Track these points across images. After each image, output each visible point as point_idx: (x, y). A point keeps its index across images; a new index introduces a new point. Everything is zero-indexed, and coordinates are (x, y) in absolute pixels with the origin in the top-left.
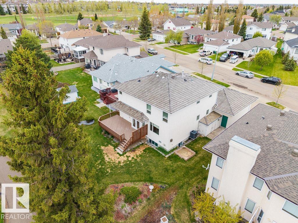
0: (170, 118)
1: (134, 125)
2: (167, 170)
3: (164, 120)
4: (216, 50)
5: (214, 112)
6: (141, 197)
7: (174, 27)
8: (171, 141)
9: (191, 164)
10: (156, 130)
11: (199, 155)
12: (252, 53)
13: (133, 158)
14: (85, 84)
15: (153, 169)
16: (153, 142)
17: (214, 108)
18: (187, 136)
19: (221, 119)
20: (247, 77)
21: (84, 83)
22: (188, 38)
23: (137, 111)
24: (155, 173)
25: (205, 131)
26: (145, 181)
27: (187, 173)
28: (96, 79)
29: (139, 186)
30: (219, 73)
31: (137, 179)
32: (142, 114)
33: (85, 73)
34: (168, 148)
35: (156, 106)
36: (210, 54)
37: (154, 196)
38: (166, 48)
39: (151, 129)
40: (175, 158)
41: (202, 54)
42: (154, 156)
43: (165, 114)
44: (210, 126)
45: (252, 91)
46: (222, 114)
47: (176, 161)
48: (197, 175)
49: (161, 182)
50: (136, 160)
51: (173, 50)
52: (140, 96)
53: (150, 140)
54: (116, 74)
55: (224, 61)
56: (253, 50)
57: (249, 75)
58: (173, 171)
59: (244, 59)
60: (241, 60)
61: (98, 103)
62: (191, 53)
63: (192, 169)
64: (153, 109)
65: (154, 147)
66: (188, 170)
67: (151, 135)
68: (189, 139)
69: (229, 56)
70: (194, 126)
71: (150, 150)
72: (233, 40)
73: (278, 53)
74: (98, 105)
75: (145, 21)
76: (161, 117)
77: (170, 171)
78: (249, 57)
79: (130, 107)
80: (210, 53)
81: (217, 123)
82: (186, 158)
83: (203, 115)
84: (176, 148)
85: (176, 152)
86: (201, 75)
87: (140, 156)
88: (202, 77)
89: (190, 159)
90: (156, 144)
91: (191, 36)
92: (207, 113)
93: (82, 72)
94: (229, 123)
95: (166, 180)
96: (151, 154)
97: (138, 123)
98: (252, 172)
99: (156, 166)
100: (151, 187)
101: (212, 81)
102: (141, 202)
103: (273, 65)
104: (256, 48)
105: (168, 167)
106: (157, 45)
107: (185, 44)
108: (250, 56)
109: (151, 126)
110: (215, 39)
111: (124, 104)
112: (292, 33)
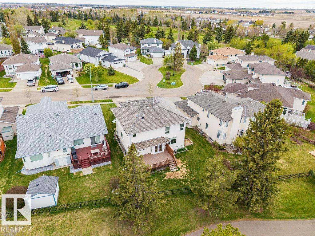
1: (156, 151)
3: (181, 129)
4: (37, 75)
10: (173, 141)
20: (105, 89)
23: (157, 139)
28: (36, 158)
34: (183, 146)
43: (181, 126)
45: (126, 97)
55: (64, 83)
61: (80, 172)
90: (174, 151)
101: (95, 102)
110: (21, 65)
111: (141, 143)
112: (63, 43)
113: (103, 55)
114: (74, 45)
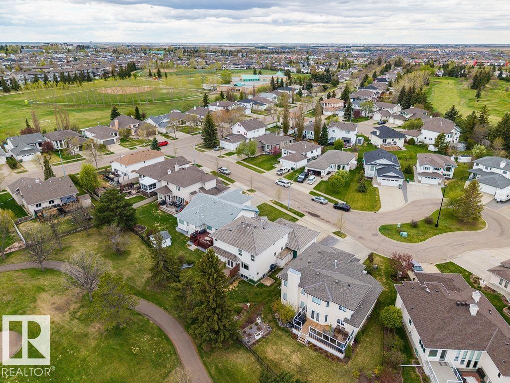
0: (256, 258)
1: (229, 265)
2: (256, 294)
3: (252, 260)
4: (294, 167)
5: (287, 248)
6: (243, 311)
7: (246, 132)
8: (258, 274)
9: (272, 288)
10: (246, 267)
11: (277, 282)
12: (331, 170)
13: (232, 289)
14: (168, 225)
15: (247, 294)
16: (244, 276)
17: (286, 244)
18: (268, 269)
19: (292, 253)
20: (321, 203)
21: (166, 224)
22: (263, 147)
23: (231, 254)
24: (249, 297)
25: (281, 263)
26: (244, 302)
27: (270, 294)
28: (182, 222)
29: (241, 305)
30: (296, 200)
31: (238, 301)
32: (235, 256)
33: (162, 211)
34: (256, 279)
35: (246, 251)
36: (288, 172)
37: (250, 309)
38: (238, 163)
39: (242, 267)
40: (261, 285)
41: (279, 173)
42: (246, 286)
43: (252, 256)
44: (285, 260)
45: (323, 219)
46: (293, 249)
47: (262, 288)
48: (276, 295)
49: (254, 302)
50: (234, 290)
51: (247, 166)
52: (233, 243)
53: (242, 275)
54: (202, 217)
55: (302, 182)
56: (331, 166)
57: (322, 201)
58: (261, 294)
59: (322, 178)
60: (318, 180)
61: (190, 246)
62: (268, 170)
63: (273, 291)
64: (243, 253)
65: (245, 279)
66: (270, 292)
67: (242, 271)
68: (270, 271)
69: (307, 176)
70: (272, 260)
71: (242, 281)
72: (312, 152)
73: (358, 165)
74: (190, 248)
75: (209, 126)
76: (250, 258)
77: (259, 294)
78: (327, 174)
79: (224, 251)
80: (287, 170)
81: (290, 256)
82: (268, 285)
83: (279, 251)
84: (261, 279)
85: (261, 281)
86: (279, 203)
87: (237, 287)
88: (279, 206)
89: (271, 285)
90: (247, 278)
91: (266, 146)
92: (282, 249)
93: (157, 210)
94: (298, 254)
95: (257, 300)
96: (244, 285)
97: (232, 263)
98: (300, 286)
99: (249, 292)
100: (249, 304)
101: (289, 210)
102: (243, 313)
103: (349, 185)
104: (334, 165)
105: (257, 292)
106: (227, 158)
107: (260, 155)
108: (329, 173)
109: (242, 264)
110: (293, 152)
111: (219, 249)
112: (377, 136)
113: (380, 164)
114: (389, 140)
